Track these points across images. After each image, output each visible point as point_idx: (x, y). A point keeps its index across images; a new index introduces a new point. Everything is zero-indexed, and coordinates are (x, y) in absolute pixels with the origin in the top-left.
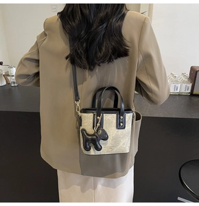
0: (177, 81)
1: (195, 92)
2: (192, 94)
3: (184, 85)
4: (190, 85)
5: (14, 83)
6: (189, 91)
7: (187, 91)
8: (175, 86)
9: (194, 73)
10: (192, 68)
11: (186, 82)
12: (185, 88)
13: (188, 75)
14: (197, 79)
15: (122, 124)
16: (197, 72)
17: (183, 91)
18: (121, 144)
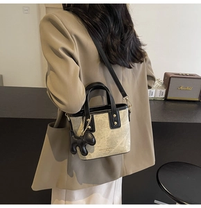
1: (169, 97)
2: (166, 99)
3: (159, 90)
4: (164, 91)
6: (163, 96)
7: (161, 97)
8: (150, 91)
9: (168, 79)
10: (166, 75)
11: (161, 88)
12: (159, 93)
13: (162, 81)
14: (170, 85)
15: (116, 123)
16: (170, 78)
17: (158, 96)
18: (119, 144)
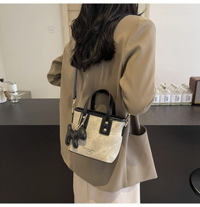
0: (177, 92)
1: (196, 102)
2: (193, 104)
3: (185, 95)
4: (191, 95)
5: (15, 100)
6: (191, 101)
7: (188, 101)
8: (176, 97)
9: (194, 83)
10: (192, 79)
11: (187, 93)
12: (186, 98)
13: (188, 86)
14: (197, 88)
15: (105, 130)
16: (197, 82)
17: (184, 101)
18: (101, 151)
